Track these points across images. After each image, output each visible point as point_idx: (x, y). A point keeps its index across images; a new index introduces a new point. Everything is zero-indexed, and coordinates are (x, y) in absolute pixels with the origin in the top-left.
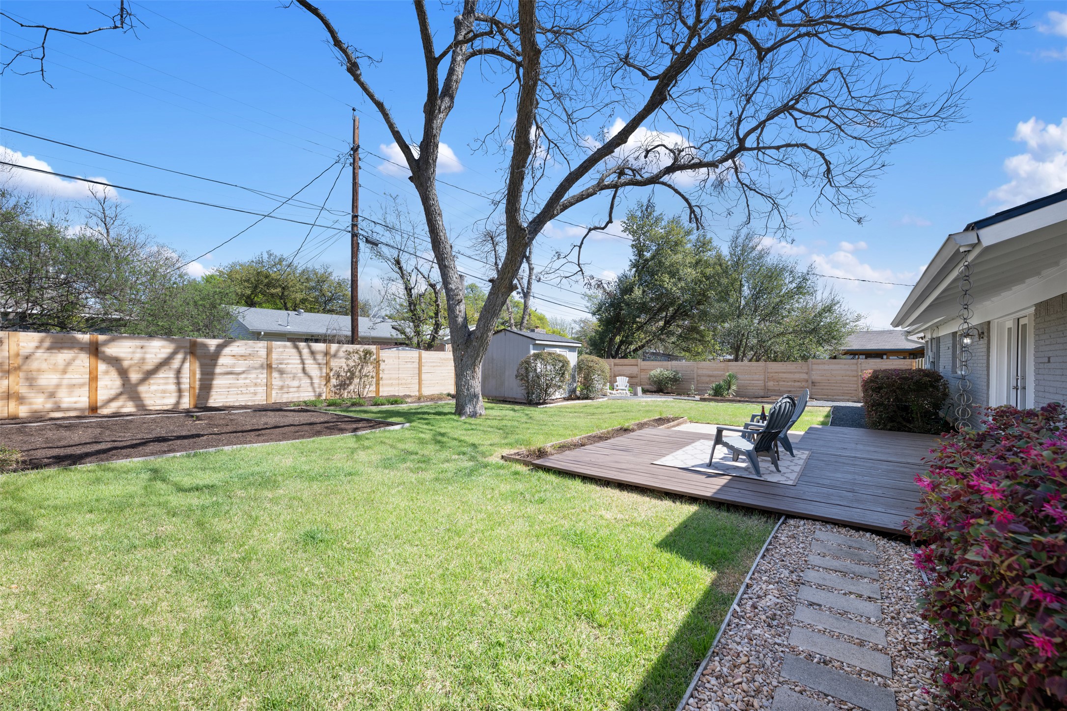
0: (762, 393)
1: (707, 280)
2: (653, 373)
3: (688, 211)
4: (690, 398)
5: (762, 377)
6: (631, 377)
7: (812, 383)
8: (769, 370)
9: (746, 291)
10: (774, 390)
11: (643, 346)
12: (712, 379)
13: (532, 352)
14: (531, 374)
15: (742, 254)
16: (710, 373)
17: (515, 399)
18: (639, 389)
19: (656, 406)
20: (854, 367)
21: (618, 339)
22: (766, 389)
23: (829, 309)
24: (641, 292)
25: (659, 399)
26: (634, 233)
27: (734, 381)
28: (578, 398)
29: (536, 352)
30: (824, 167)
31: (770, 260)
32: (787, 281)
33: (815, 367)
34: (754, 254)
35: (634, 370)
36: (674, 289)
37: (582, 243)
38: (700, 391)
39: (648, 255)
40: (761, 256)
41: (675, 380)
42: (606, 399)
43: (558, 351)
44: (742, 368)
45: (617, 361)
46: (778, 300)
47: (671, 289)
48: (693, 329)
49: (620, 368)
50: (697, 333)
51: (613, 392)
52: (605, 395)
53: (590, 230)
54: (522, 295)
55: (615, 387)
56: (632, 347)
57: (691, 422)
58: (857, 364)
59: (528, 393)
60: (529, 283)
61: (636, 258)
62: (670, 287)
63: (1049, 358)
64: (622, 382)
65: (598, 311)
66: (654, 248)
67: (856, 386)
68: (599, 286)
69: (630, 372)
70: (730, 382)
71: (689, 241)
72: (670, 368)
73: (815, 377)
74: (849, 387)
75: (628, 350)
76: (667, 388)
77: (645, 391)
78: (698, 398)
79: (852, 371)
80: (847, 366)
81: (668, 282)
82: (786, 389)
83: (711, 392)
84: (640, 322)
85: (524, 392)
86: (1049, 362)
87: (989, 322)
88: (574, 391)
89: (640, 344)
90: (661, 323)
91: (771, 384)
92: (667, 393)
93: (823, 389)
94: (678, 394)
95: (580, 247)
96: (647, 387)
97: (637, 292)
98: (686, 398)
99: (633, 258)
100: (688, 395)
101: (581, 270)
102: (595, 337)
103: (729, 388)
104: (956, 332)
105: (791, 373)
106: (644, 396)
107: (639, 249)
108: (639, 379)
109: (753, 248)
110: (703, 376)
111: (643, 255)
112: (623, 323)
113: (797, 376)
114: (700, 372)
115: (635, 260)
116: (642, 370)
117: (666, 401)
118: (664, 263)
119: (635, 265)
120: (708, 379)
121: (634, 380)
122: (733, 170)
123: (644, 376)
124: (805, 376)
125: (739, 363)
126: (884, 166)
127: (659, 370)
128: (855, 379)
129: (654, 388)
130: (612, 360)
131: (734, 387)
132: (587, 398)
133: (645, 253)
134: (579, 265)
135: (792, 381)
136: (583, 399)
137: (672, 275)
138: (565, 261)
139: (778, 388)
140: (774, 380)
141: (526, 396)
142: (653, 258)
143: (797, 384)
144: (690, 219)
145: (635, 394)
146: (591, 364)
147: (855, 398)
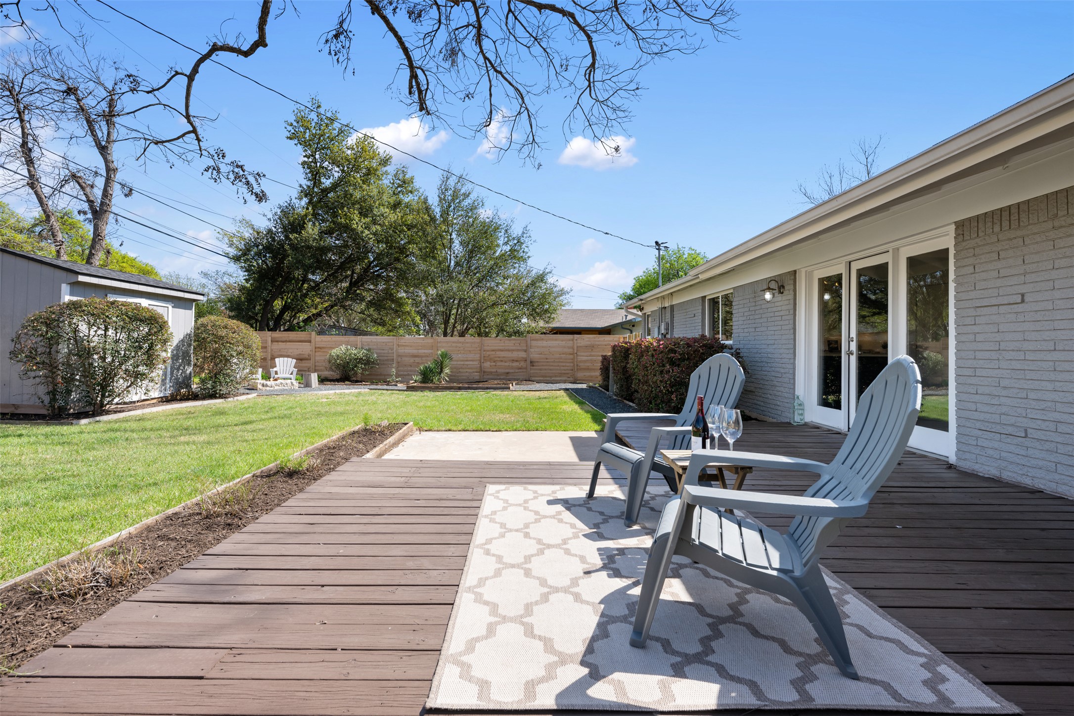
0: (477, 376)
1: (409, 229)
2: (335, 352)
3: (407, 72)
4: (390, 387)
5: (478, 356)
6: (300, 359)
7: (531, 362)
8: (486, 348)
9: (457, 246)
10: (491, 373)
11: (319, 315)
12: (417, 360)
13: (67, 298)
14: (64, 349)
15: (453, 200)
16: (415, 352)
17: (16, 406)
18: (314, 377)
19: (347, 404)
20: (570, 343)
21: (278, 304)
22: (482, 371)
23: (541, 278)
24: (316, 230)
25: (347, 391)
26: (306, 144)
27: (447, 362)
28: (195, 397)
29: (75, 299)
30: (589, 60)
31: (485, 214)
32: (501, 242)
33: (534, 343)
34: (466, 203)
35: (305, 349)
36: (367, 232)
37: (195, 70)
38: (404, 377)
39: (327, 183)
40: (473, 208)
41: (367, 362)
42: (253, 395)
43: (144, 303)
44: (454, 345)
45: (277, 334)
46: (492, 262)
47: (362, 232)
48: (389, 295)
49: (282, 345)
50: (393, 301)
51: (269, 383)
52: (253, 389)
53: (215, 48)
54: (90, 216)
55: (273, 374)
56: (302, 316)
57: (420, 430)
58: (573, 340)
59: (53, 393)
60: (106, 194)
61: (309, 183)
62: (360, 229)
63: (1023, 295)
64: (285, 366)
65: (244, 254)
66: (336, 175)
67: (572, 364)
68: (237, 177)
69: (296, 352)
70: (442, 363)
71: (386, 173)
72: (359, 345)
73: (534, 356)
74: (565, 366)
75: (295, 321)
76: (356, 373)
77: (323, 380)
78: (400, 386)
79: (569, 348)
80: (564, 342)
81: (358, 223)
82: (503, 371)
83: (419, 378)
84: (314, 281)
85: (42, 390)
86: (1023, 301)
87: (795, 272)
88: (186, 382)
89: (314, 311)
90: (345, 285)
91: (487, 364)
92: (357, 381)
93: (541, 370)
94: (372, 383)
95: (191, 78)
96: (327, 374)
97: (312, 230)
98: (385, 387)
99: (305, 183)
100: (388, 383)
101: (194, 131)
102: (239, 297)
103: (441, 371)
104: (705, 297)
105: (509, 350)
106: (322, 387)
107: (315, 174)
108: (312, 361)
109: (466, 195)
110: (406, 356)
111: (320, 182)
112: (288, 279)
113: (515, 355)
114: (401, 351)
115: (309, 187)
116: (317, 348)
117: (360, 393)
118: (351, 195)
119: (306, 193)
120: (412, 360)
121: (305, 364)
122: (474, 31)
123: (321, 358)
124: (522, 355)
125: (449, 338)
126: (637, 89)
127: (343, 348)
128: (571, 356)
129: (336, 375)
130: (268, 335)
131: (447, 371)
132: (213, 396)
133: (323, 180)
134: (188, 117)
135: (510, 361)
136: (204, 398)
137: (363, 214)
138: (150, 99)
139: (494, 370)
140: (490, 360)
141: (47, 399)
142: (334, 186)
143: (515, 364)
144: (411, 87)
145: (308, 385)
146: (222, 333)
147: (571, 379)
